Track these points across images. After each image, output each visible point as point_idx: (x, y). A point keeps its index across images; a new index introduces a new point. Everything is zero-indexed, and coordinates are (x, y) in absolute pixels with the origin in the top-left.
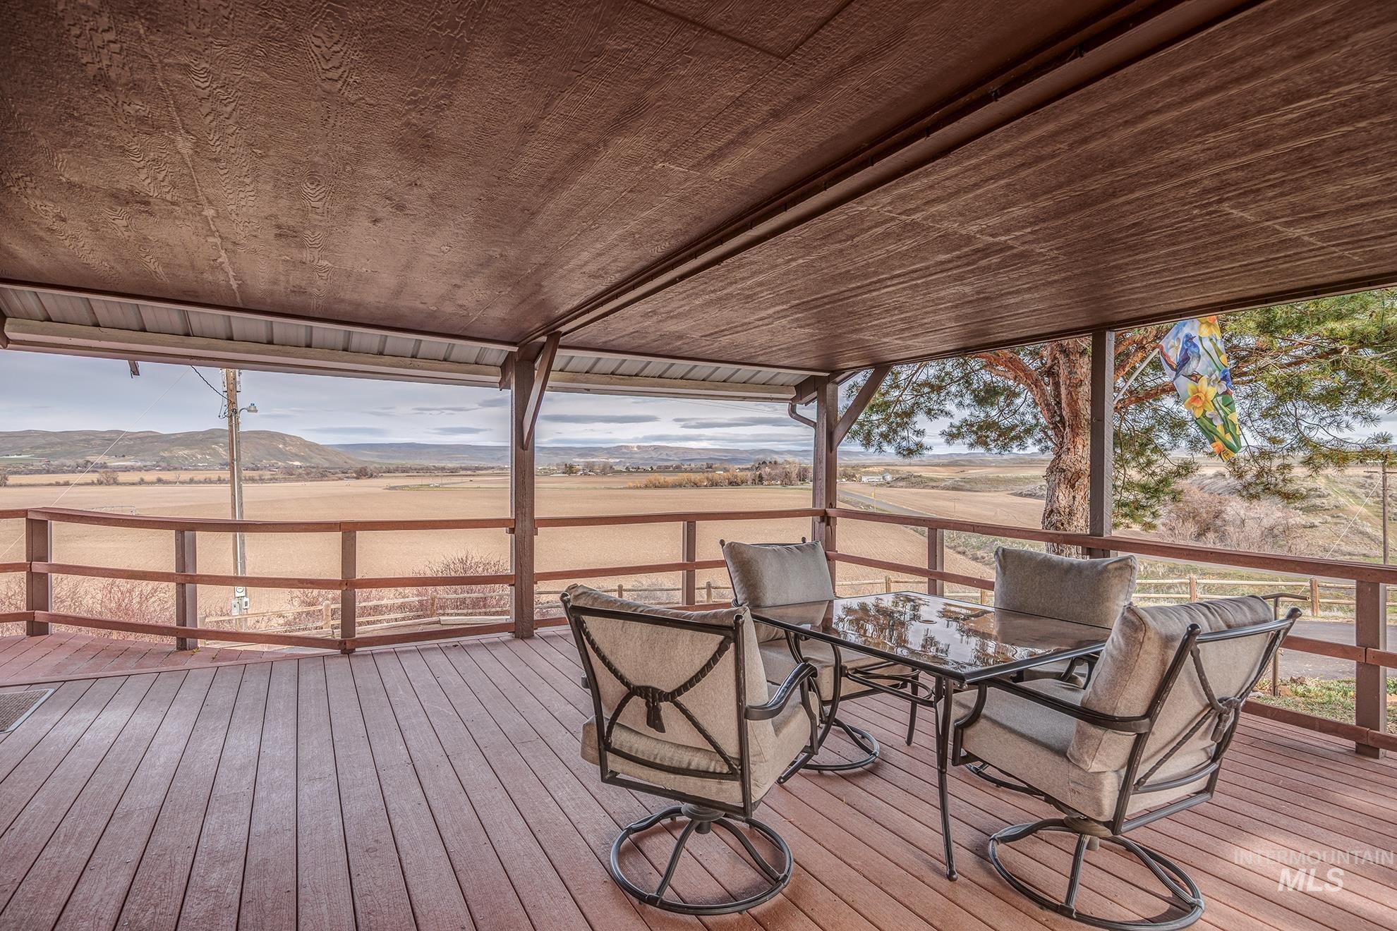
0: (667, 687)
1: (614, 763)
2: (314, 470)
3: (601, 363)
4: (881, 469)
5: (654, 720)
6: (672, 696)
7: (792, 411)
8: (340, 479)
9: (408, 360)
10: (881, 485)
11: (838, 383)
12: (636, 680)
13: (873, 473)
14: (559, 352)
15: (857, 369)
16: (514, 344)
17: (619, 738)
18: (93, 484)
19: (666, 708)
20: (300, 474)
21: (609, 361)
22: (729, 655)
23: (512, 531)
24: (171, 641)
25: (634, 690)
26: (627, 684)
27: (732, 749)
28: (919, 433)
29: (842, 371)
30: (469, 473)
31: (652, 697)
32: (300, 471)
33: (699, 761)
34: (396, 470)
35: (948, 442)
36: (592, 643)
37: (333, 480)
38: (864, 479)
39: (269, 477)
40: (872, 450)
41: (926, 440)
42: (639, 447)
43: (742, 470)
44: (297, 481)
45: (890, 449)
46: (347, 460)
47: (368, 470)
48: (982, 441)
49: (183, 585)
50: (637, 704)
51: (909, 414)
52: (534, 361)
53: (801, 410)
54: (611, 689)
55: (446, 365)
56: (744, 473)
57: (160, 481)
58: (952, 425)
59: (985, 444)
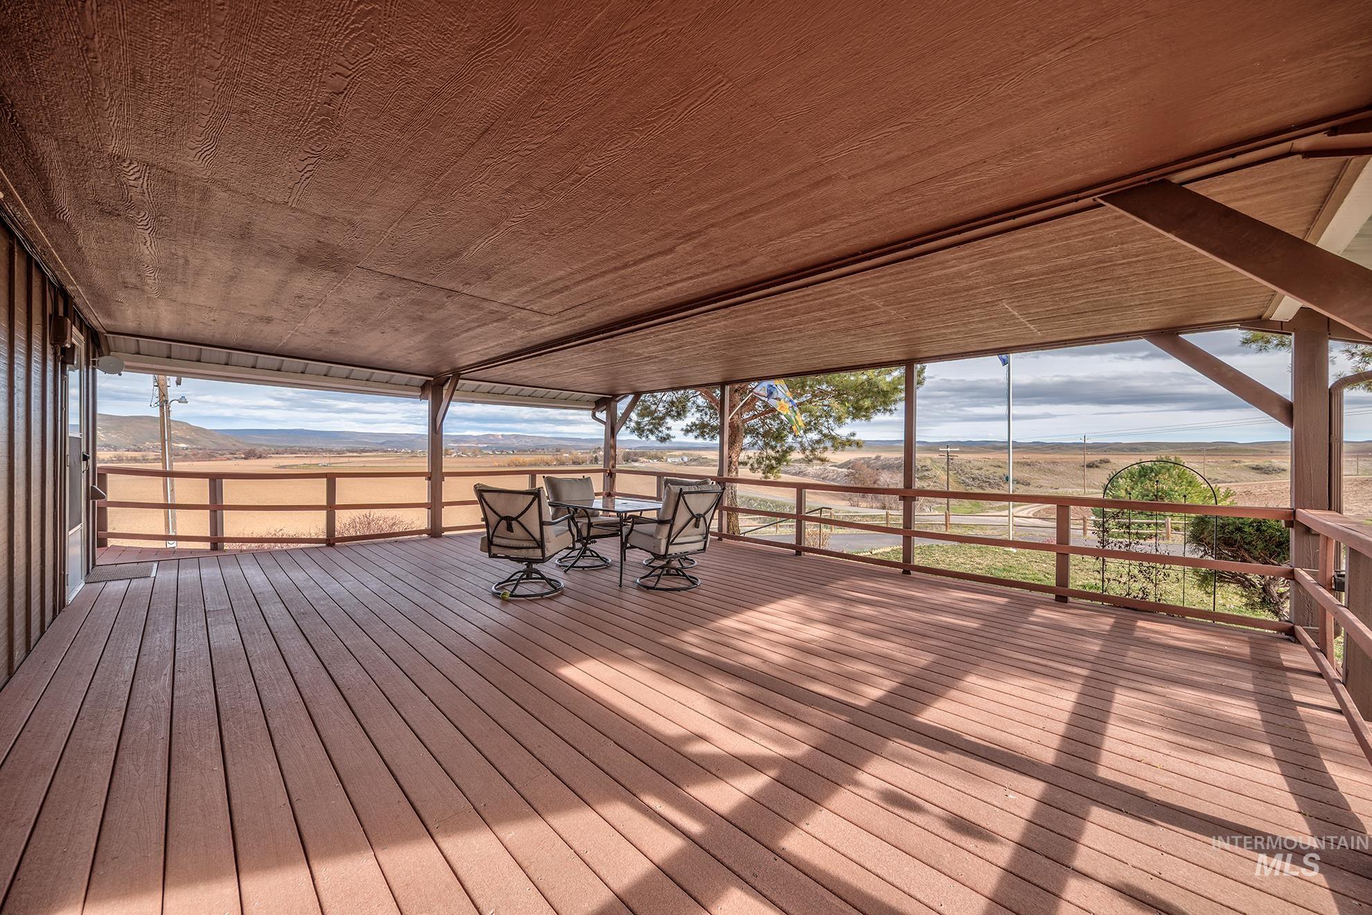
0: (514, 516)
1: (495, 550)
2: (200, 452)
3: (481, 388)
4: (680, 453)
5: (510, 529)
6: (516, 519)
7: (594, 416)
8: (229, 459)
9: (364, 382)
10: (681, 464)
11: (617, 401)
12: (503, 515)
13: (675, 456)
14: (461, 382)
15: (626, 395)
16: (432, 377)
17: (496, 540)
19: (514, 523)
20: (186, 455)
21: (486, 386)
22: (536, 503)
23: (429, 479)
24: (206, 546)
25: (502, 518)
26: (499, 516)
27: (537, 536)
28: (668, 429)
29: (619, 395)
30: (355, 454)
31: (509, 519)
32: (187, 452)
33: (526, 544)
34: (285, 452)
35: (685, 435)
36: (486, 502)
37: (222, 460)
38: (669, 460)
39: (154, 457)
40: (644, 439)
41: (671, 433)
42: (502, 435)
43: (582, 453)
44: (183, 461)
45: (652, 438)
46: (236, 443)
47: (257, 451)
48: (702, 435)
49: (215, 511)
50: (504, 523)
51: (663, 418)
52: (443, 385)
53: (598, 415)
54: (493, 519)
55: (388, 385)
56: (584, 455)
58: (687, 425)
59: (703, 436)
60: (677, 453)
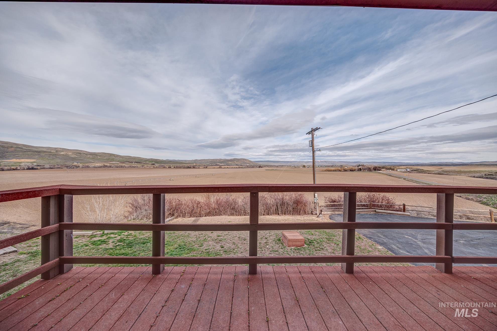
4: (405, 167)
10: (406, 172)
18: (218, 168)
38: (398, 170)
56: (354, 168)
57: (227, 168)
60: (403, 167)
